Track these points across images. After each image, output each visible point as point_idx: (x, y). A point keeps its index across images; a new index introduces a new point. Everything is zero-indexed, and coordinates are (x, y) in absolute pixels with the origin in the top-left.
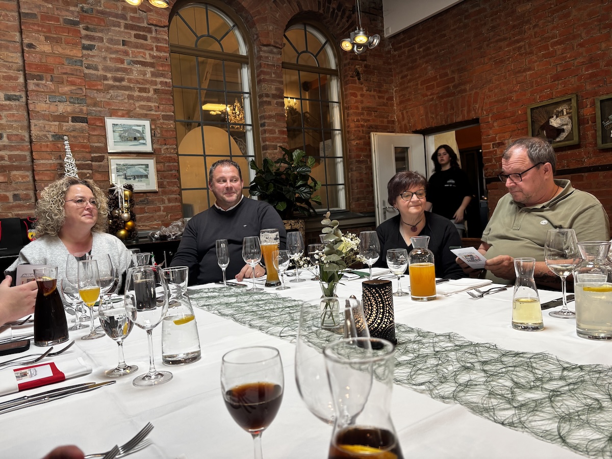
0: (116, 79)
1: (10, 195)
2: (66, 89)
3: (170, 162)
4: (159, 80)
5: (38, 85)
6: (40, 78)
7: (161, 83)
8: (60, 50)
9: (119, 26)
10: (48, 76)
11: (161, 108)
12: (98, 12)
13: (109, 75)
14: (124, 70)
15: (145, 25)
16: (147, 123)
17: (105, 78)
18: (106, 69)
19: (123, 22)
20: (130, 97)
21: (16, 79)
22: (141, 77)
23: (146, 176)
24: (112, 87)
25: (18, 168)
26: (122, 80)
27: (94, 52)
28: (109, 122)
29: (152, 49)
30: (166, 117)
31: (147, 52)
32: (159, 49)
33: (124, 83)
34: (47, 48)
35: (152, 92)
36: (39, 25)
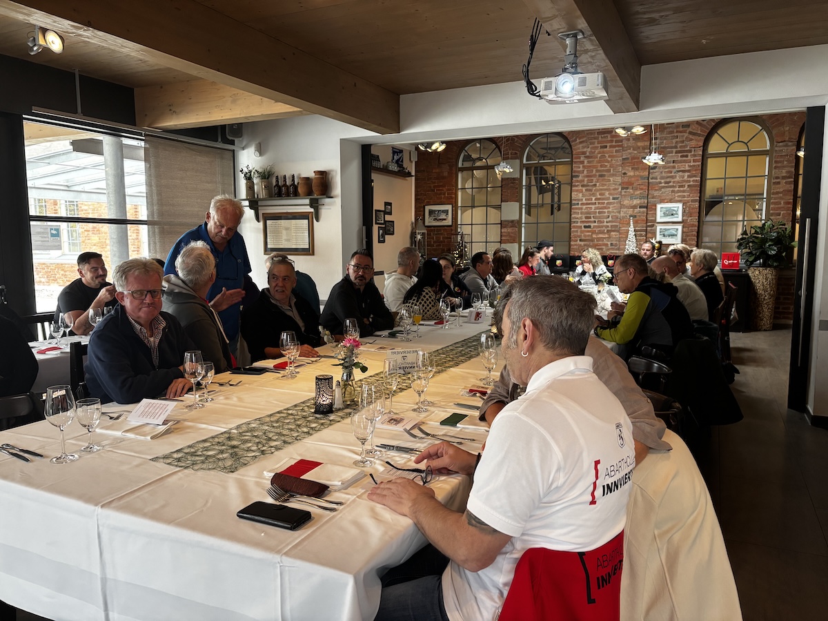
0: (666, 183)
1: (609, 243)
2: (639, 192)
3: (692, 227)
4: (692, 179)
5: (625, 192)
6: (627, 188)
7: (693, 181)
8: (638, 173)
9: (672, 153)
10: (631, 187)
11: (691, 195)
12: (662, 148)
13: (663, 181)
14: (672, 177)
15: (688, 148)
16: (680, 205)
17: (661, 183)
18: (662, 178)
19: (674, 150)
20: (673, 191)
21: (618, 189)
22: (681, 179)
23: (676, 235)
24: (664, 187)
25: (614, 231)
26: (670, 182)
27: (657, 170)
28: (659, 206)
29: (690, 162)
30: (692, 201)
31: (687, 164)
32: (694, 161)
33: (670, 184)
34: (632, 174)
35: (686, 187)
36: (629, 163)
